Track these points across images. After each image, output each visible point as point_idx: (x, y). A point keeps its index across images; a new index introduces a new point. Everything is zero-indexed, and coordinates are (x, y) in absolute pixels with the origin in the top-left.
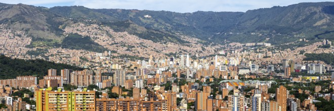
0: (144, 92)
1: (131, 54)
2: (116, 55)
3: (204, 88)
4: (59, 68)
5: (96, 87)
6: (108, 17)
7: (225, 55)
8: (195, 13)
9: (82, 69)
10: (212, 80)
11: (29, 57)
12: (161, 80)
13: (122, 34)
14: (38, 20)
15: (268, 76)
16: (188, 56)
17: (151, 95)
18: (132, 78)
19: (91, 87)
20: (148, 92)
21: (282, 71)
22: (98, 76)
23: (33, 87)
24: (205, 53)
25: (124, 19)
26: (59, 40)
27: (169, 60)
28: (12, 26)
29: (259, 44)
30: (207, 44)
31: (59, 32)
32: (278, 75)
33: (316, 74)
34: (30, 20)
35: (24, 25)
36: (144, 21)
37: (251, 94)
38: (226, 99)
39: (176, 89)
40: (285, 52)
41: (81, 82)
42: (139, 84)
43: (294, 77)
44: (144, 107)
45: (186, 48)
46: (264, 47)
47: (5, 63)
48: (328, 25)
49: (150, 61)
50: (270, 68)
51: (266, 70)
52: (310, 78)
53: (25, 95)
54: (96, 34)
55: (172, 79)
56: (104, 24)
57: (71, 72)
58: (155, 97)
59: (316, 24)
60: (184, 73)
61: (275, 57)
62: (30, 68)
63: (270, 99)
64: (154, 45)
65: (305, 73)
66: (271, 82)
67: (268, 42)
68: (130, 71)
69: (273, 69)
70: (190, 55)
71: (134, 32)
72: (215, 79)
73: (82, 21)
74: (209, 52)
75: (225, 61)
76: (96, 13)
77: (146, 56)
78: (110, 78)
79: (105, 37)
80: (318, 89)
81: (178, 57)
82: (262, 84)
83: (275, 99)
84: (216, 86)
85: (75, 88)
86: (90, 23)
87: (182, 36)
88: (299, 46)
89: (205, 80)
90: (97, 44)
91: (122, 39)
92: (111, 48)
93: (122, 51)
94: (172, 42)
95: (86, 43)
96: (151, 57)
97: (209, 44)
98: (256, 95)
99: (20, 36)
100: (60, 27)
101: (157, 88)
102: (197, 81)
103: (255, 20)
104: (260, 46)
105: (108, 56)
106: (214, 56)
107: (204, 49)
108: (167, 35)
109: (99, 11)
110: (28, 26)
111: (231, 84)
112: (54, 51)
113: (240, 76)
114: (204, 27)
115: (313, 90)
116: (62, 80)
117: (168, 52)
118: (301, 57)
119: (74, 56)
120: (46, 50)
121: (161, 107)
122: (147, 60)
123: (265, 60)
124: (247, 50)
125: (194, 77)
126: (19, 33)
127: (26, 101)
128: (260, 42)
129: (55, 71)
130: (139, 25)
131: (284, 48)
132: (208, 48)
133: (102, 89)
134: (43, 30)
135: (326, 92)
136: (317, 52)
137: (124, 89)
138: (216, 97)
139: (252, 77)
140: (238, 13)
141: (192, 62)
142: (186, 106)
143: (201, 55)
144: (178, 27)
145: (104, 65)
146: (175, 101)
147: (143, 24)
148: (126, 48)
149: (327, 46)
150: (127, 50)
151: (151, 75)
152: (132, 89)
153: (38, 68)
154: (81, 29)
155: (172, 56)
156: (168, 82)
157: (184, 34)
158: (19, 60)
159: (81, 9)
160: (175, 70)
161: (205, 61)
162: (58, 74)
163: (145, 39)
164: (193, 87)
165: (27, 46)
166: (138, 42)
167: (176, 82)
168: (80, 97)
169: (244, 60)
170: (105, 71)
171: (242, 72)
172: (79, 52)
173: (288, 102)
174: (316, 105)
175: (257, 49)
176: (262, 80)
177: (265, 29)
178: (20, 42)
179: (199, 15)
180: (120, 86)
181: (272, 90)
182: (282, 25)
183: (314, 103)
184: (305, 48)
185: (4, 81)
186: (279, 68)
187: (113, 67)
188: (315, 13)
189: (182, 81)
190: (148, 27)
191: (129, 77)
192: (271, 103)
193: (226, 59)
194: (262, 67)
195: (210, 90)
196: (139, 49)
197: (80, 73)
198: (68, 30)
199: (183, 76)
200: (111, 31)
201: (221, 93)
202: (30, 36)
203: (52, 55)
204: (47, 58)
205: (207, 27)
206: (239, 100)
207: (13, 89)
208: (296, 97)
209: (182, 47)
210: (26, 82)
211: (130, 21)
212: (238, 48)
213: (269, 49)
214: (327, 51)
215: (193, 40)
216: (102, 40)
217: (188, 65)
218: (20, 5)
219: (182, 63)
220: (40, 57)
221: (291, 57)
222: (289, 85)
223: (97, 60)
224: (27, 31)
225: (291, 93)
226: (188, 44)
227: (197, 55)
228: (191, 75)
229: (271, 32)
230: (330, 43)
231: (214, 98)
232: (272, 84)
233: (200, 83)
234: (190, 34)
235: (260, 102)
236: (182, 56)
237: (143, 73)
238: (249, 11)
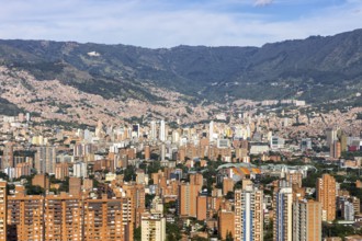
0: (88, 184)
1: (64, 118)
2: (38, 120)
3: (192, 178)
5: (5, 176)
6: (24, 55)
7: (227, 121)
8: (174, 49)
10: (204, 164)
12: (118, 164)
13: (49, 83)
15: (301, 157)
16: (163, 123)
17: (102, 188)
18: (67, 161)
20: (96, 184)
21: (326, 149)
22: (7, 157)
24: (193, 118)
25: (53, 59)
27: (130, 129)
29: (284, 102)
30: (195, 103)
32: (319, 155)
36: (88, 62)
37: (273, 188)
38: (230, 196)
39: (142, 178)
40: (330, 116)
42: (79, 171)
43: (346, 159)
44: (90, 210)
45: (159, 108)
46: (294, 107)
49: (97, 130)
50: (305, 143)
51: (297, 148)
54: (4, 84)
55: (135, 162)
56: (19, 65)
58: (110, 193)
60: (156, 152)
61: (313, 123)
63: (307, 196)
64: (105, 103)
66: (306, 168)
67: (299, 99)
68: (63, 148)
69: (309, 146)
70: (166, 120)
71: (70, 81)
72: (210, 163)
74: (198, 115)
75: (226, 130)
76: (5, 47)
77: (92, 123)
78: (28, 160)
79: (19, 89)
81: (146, 125)
82: (292, 172)
83: (315, 197)
84: (211, 174)
87: (153, 89)
88: (355, 105)
89: (192, 164)
90: (6, 101)
91: (49, 93)
92: (30, 108)
93: (49, 113)
94: (135, 98)
96: (100, 124)
97: (199, 102)
98: (283, 190)
101: (111, 177)
102: (179, 166)
103: (278, 60)
104: (286, 105)
105: (25, 122)
106: (208, 122)
107: (189, 111)
109: (9, 42)
111: (237, 171)
113: (252, 156)
114: (190, 74)
117: (128, 116)
121: (120, 209)
122: (93, 129)
123: (296, 129)
124: (265, 112)
125: (173, 160)
128: (286, 98)
130: (79, 68)
131: (328, 109)
132: (198, 109)
133: (15, 180)
137: (53, 180)
138: (213, 193)
139: (274, 159)
140: (248, 48)
141: (170, 133)
142: (160, 208)
143: (186, 121)
144: (146, 72)
145: (17, 138)
146: (143, 199)
147: (86, 68)
148: (56, 108)
150: (58, 112)
151: (101, 154)
152: (68, 178)
155: (135, 122)
156: (130, 167)
157: (156, 85)
160: (142, 147)
161: (193, 131)
163: (90, 92)
164: (172, 176)
166: (78, 97)
167: (142, 166)
169: (259, 129)
170: (20, 148)
171: (255, 150)
173: (337, 204)
175: (280, 111)
176: (290, 163)
177: (295, 76)
179: (183, 54)
180: (47, 174)
181: (310, 181)
182: (324, 68)
186: (321, 143)
187: (34, 141)
189: (153, 165)
190: (94, 73)
191: (62, 157)
192: (311, 204)
193: (227, 128)
194: (291, 143)
195: (201, 180)
196: (79, 110)
199: (155, 157)
200: (30, 79)
201: (220, 186)
205: (196, 73)
206: (253, 198)
208: (352, 194)
209: (153, 108)
211: (63, 62)
212: (249, 108)
213: (302, 111)
215: (172, 96)
216: (15, 94)
217: (163, 138)
219: (152, 135)
222: (339, 173)
225: (342, 187)
226: (163, 102)
227: (178, 121)
228: (169, 156)
229: (305, 80)
231: (209, 194)
232: (309, 172)
233: (185, 169)
234: (166, 86)
235: (290, 202)
236: (153, 123)
237: (86, 152)
238: (267, 45)
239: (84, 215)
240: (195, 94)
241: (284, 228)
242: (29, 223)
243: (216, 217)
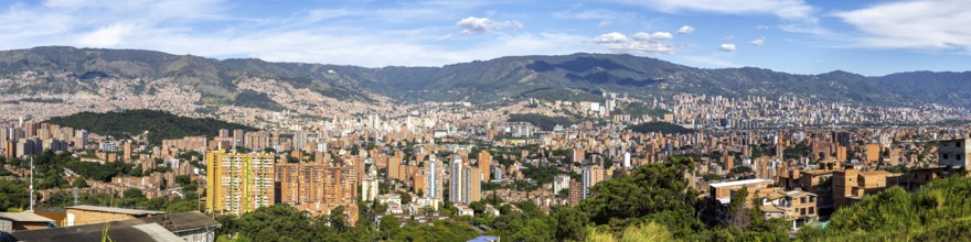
0: (328, 156)
1: (312, 113)
2: (296, 114)
3: (396, 153)
4: (231, 128)
5: (274, 151)
6: (287, 72)
7: (419, 116)
8: (385, 68)
9: (257, 130)
10: (404, 144)
11: (197, 116)
12: (347, 144)
13: (302, 91)
14: (208, 74)
15: (468, 139)
16: (377, 117)
17: (337, 160)
18: (314, 141)
19: (268, 150)
20: (333, 157)
21: (484, 134)
22: (275, 138)
23: (202, 149)
24: (397, 114)
25: (305, 74)
26: (232, 97)
27: (355, 120)
28: (179, 80)
29: (457, 103)
30: (398, 104)
31: (232, 88)
32: (479, 138)
33: (523, 137)
34: (199, 73)
35: (192, 79)
36: (328, 77)
37: (449, 159)
38: (421, 165)
39: (363, 153)
40: (486, 113)
41: (256, 144)
42: (322, 148)
43: (497, 140)
44: (329, 174)
45: (374, 107)
46: (463, 106)
47: (171, 121)
48: (535, 81)
49: (334, 121)
50: (470, 130)
51: (465, 133)
52: (516, 142)
53: (193, 158)
54: (273, 91)
55: (359, 143)
56: (283, 79)
57: (245, 132)
58: (342, 163)
59: (522, 81)
60: (372, 136)
61: (476, 117)
62: (199, 127)
63: (471, 165)
64: (339, 104)
65: (509, 136)
66: (471, 146)
67: (467, 101)
68: (311, 133)
69: (473, 132)
70: (379, 115)
71: (316, 89)
72: (408, 143)
73: (258, 76)
74: (400, 112)
75: (419, 122)
76: (274, 67)
77: (330, 116)
78: (289, 140)
79: (283, 94)
80: (525, 154)
81: (366, 118)
82: (462, 149)
83: (476, 165)
84: (409, 151)
85: (250, 151)
86: (267, 78)
87: (371, 94)
88: (503, 105)
89: (396, 144)
90: (274, 102)
91: (302, 97)
92: (290, 107)
93: (303, 110)
94: (359, 100)
95: (262, 101)
96: (335, 118)
97: (401, 103)
98: (456, 161)
99: (187, 91)
100: (234, 82)
101: (342, 152)
102: (387, 145)
103: (453, 76)
104: (458, 105)
105: (287, 116)
106: (407, 116)
107: (395, 109)
108: (353, 93)
109: (277, 64)
110: (197, 80)
111: (426, 149)
112: (225, 109)
113: (436, 139)
114: (395, 85)
115: (520, 155)
116: (234, 141)
117: (354, 112)
118: (505, 117)
119: (248, 115)
120: (217, 108)
121: (349, 173)
122: (331, 121)
124: (444, 110)
125: (384, 141)
126: (187, 87)
127: (195, 164)
128: (458, 101)
129: (226, 131)
130: (322, 80)
131: (485, 108)
132: (401, 108)
133: (280, 153)
134: (214, 85)
135: (535, 158)
136: (523, 113)
137: (305, 154)
138: (410, 163)
139: (450, 140)
140: (433, 68)
141: (382, 124)
142: (375, 173)
143: (392, 115)
144: (366, 83)
145: (282, 126)
146: (363, 167)
147: (326, 81)
148: (307, 107)
149: (534, 106)
150: (308, 109)
151: (336, 137)
152: (314, 153)
153: (208, 128)
154: (258, 86)
155: (359, 116)
156: (355, 146)
157: (372, 92)
158: (186, 118)
159: (257, 62)
160: (363, 133)
161: (397, 122)
162: (231, 135)
163: (329, 96)
164: (383, 152)
165: (196, 103)
166: (321, 100)
167: (363, 145)
168: (257, 162)
169: (440, 121)
170: (283, 132)
171: (438, 135)
172: (255, 109)
173: (491, 169)
174: (523, 172)
175: (454, 109)
176: (460, 143)
177: (464, 86)
178: (187, 98)
179: (390, 70)
180: (301, 150)
181: (473, 155)
182: (483, 81)
183: (520, 170)
184: (509, 108)
185: (170, 141)
186: (480, 130)
187: (292, 128)
188: (520, 68)
189: (370, 145)
190: (332, 84)
191: (311, 139)
192: (473, 170)
193: (419, 120)
194: (461, 130)
195: (402, 155)
196: (322, 108)
197: (255, 134)
198: (242, 86)
199: (371, 139)
200: (291, 88)
201: (415, 158)
202: (200, 91)
203: (224, 114)
204: (218, 116)
205: (398, 85)
206: (436, 166)
207: (180, 150)
208: (500, 163)
209: (370, 107)
210: (194, 143)
211: (312, 77)
212: (434, 107)
213: (469, 109)
214: (534, 111)
215: (383, 99)
216: (280, 97)
217: (377, 127)
218: (189, 56)
219: (370, 125)
220: (210, 116)
221: (493, 118)
222: (492, 150)
223: (274, 120)
224: (196, 85)
225: (494, 159)
226: (377, 103)
227: (387, 116)
229: (471, 89)
230: (537, 101)
231: (407, 164)
232: (473, 149)
233: (391, 148)
234: (379, 92)
235: (460, 169)
236: (370, 117)
237: (326, 135)
238: (446, 66)
239: (325, 176)
240: (398, 98)
241: (457, 185)
242: (289, 181)
243: (411, 179)
